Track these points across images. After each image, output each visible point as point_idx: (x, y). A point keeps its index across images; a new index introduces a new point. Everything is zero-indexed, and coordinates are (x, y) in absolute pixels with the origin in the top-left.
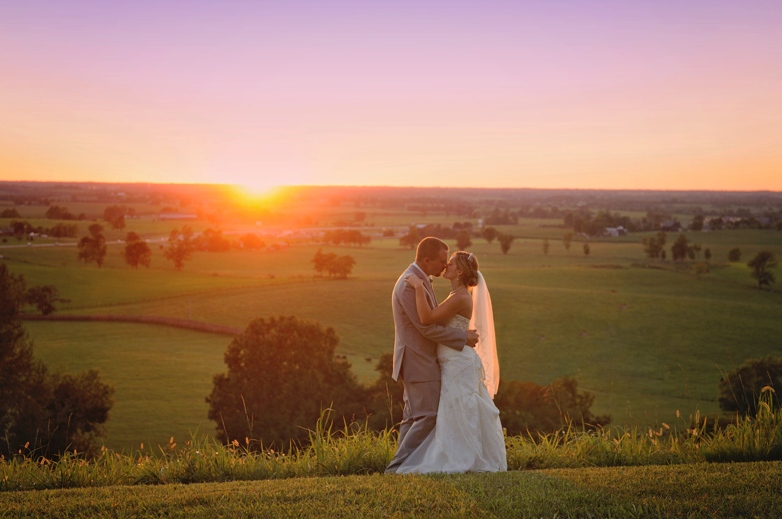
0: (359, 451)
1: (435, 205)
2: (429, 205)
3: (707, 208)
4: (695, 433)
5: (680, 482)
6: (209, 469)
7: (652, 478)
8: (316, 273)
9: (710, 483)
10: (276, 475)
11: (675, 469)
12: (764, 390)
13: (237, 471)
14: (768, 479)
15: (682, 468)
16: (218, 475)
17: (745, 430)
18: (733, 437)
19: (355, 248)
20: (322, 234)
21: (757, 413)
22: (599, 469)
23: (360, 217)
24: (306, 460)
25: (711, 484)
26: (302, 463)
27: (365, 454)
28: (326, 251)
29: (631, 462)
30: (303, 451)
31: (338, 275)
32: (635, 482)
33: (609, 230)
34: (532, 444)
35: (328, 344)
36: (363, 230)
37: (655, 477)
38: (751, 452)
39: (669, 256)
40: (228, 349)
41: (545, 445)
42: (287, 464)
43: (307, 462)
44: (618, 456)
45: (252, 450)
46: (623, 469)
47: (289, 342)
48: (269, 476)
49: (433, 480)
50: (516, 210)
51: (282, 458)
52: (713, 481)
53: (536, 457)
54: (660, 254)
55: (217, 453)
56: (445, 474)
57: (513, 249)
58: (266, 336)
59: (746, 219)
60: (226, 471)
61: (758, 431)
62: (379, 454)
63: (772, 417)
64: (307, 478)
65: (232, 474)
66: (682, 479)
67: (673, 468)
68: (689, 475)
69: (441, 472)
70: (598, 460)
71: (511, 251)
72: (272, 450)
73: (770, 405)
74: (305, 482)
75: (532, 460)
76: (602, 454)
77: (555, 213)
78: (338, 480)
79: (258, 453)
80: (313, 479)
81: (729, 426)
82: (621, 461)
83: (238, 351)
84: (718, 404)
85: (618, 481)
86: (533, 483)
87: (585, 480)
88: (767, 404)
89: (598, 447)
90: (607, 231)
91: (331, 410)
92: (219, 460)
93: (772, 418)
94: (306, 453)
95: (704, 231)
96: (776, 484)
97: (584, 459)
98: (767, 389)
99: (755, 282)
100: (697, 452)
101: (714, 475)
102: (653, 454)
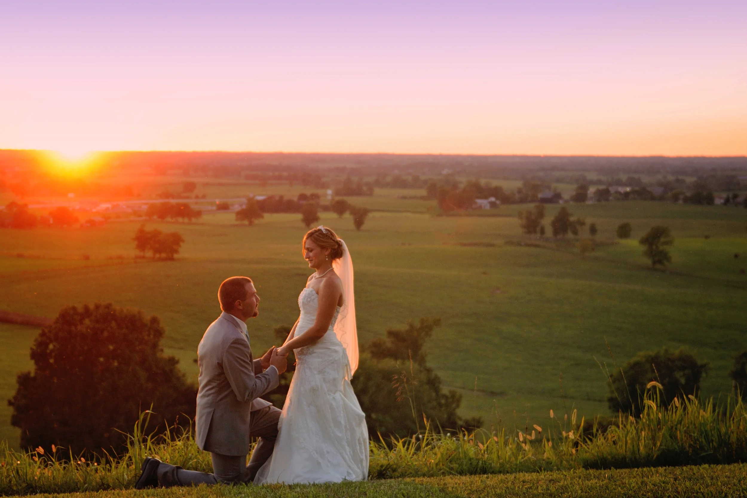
0: (183, 459)
1: (277, 174)
2: (270, 174)
3: (592, 176)
4: (571, 435)
5: (551, 491)
6: (9, 481)
7: (519, 487)
8: (138, 253)
9: (584, 492)
10: (87, 487)
11: (546, 476)
12: (649, 385)
13: (41, 483)
14: (650, 487)
15: (554, 476)
16: (20, 488)
17: (628, 432)
18: (615, 440)
19: (183, 223)
20: (145, 208)
21: (642, 412)
22: (460, 478)
23: (190, 187)
24: (122, 469)
25: (586, 493)
26: (117, 473)
27: (190, 463)
28: (149, 228)
29: (498, 469)
30: (118, 459)
31: (164, 255)
32: (498, 491)
33: (479, 201)
34: (384, 450)
35: (152, 336)
36: (192, 203)
37: (523, 486)
38: (635, 458)
39: (549, 232)
40: (35, 343)
41: (400, 451)
42: (100, 474)
43: (123, 472)
44: (482, 463)
45: (59, 459)
46: (487, 478)
47: (106, 334)
48: (79, 489)
49: (268, 491)
50: (370, 179)
51: (93, 468)
52: (588, 490)
53: (389, 464)
54: (538, 229)
55: (19, 462)
56: (283, 484)
57: (368, 224)
58: (79, 328)
59: (637, 188)
60: (29, 483)
61: (643, 433)
62: (207, 462)
63: (659, 416)
64: (122, 491)
65: (36, 486)
66: (553, 488)
67: (544, 476)
68: (562, 483)
69: (278, 483)
70: (460, 468)
71: (364, 227)
72: (82, 459)
73: (657, 405)
74: (120, 494)
75: (384, 468)
76: (464, 461)
77: (416, 183)
78: (158, 492)
79: (65, 463)
80: (130, 491)
81: (610, 428)
82: (486, 468)
83: (47, 345)
84: (607, 404)
85: (479, 491)
86: (382, 494)
87: (442, 490)
88: (653, 401)
89: (459, 452)
90: (476, 203)
91: (151, 412)
92: (21, 470)
93: (659, 418)
94: (122, 462)
95: (589, 203)
96: (658, 493)
97: (445, 468)
98: (653, 385)
99: (649, 262)
100: (574, 458)
101: (589, 483)
102: (523, 460)
